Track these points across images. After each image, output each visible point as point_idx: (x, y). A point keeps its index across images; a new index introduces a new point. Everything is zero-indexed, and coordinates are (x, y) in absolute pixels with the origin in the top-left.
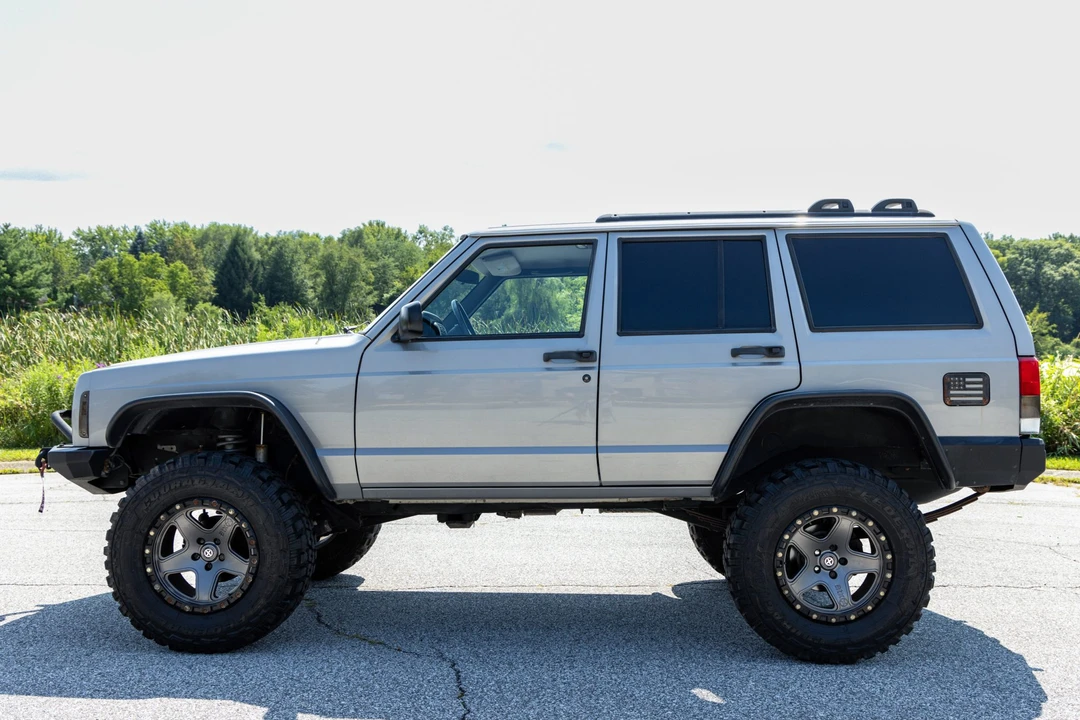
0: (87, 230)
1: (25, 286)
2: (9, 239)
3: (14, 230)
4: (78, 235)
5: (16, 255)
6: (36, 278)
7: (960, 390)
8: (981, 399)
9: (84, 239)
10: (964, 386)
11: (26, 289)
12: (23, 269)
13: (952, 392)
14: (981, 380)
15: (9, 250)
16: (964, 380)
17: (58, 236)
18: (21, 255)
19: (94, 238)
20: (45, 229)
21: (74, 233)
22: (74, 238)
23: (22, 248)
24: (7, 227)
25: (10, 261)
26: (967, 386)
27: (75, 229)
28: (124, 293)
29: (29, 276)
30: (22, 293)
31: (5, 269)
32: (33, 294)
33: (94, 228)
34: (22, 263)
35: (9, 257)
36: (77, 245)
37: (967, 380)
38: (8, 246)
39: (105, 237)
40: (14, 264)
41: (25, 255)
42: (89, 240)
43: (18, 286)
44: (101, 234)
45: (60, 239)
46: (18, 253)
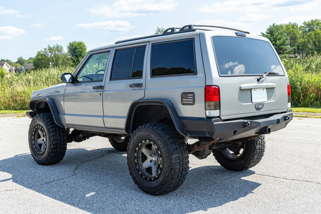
0: (307, 22)
1: (280, 45)
2: (275, 29)
3: (276, 26)
4: (304, 24)
5: (277, 34)
6: (284, 42)
7: (186, 99)
8: (192, 102)
9: (306, 25)
10: (187, 98)
11: (280, 46)
12: (279, 39)
13: (183, 100)
14: (192, 95)
15: (275, 33)
16: (187, 95)
17: (296, 25)
18: (278, 34)
19: (310, 24)
20: (292, 23)
21: (303, 23)
22: (303, 25)
23: (279, 32)
24: (274, 25)
25: (275, 37)
26: (188, 97)
27: (303, 22)
28: (317, 45)
29: (281, 41)
30: (279, 48)
31: (273, 40)
32: (282, 48)
33: (310, 20)
34: (279, 37)
35: (274, 35)
36: (304, 28)
37: (188, 95)
38: (274, 31)
39: (314, 23)
40: (276, 38)
41: (280, 34)
42: (308, 25)
43: (278, 45)
44: (312, 23)
45: (297, 26)
46: (277, 33)
